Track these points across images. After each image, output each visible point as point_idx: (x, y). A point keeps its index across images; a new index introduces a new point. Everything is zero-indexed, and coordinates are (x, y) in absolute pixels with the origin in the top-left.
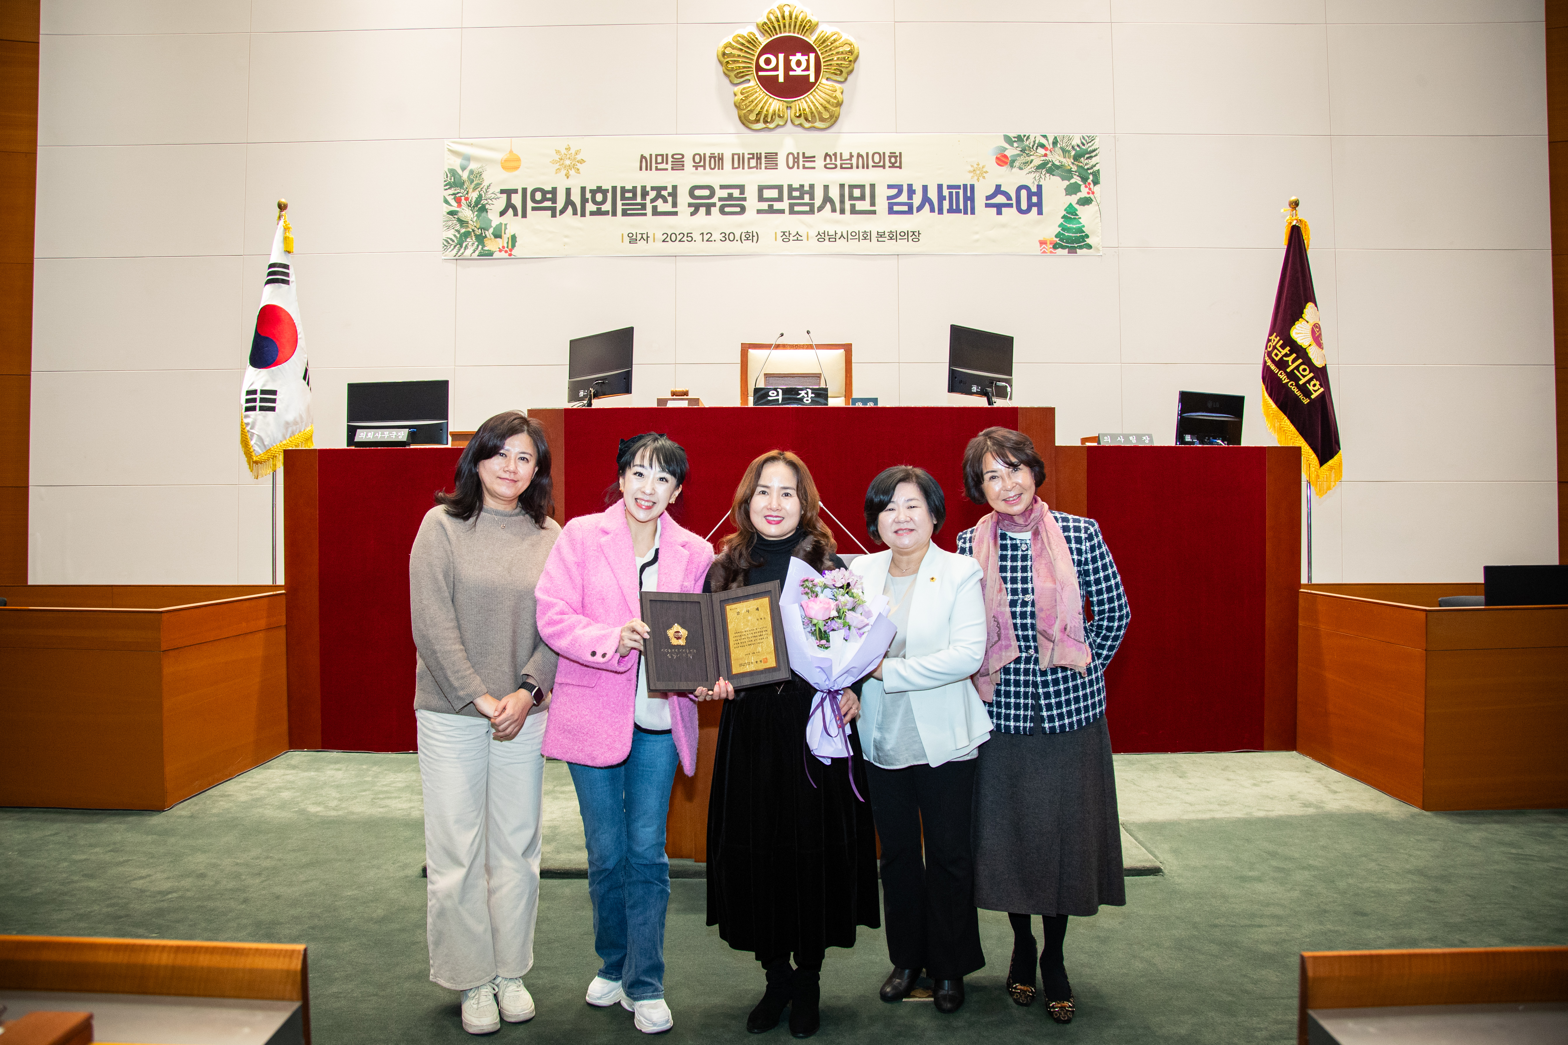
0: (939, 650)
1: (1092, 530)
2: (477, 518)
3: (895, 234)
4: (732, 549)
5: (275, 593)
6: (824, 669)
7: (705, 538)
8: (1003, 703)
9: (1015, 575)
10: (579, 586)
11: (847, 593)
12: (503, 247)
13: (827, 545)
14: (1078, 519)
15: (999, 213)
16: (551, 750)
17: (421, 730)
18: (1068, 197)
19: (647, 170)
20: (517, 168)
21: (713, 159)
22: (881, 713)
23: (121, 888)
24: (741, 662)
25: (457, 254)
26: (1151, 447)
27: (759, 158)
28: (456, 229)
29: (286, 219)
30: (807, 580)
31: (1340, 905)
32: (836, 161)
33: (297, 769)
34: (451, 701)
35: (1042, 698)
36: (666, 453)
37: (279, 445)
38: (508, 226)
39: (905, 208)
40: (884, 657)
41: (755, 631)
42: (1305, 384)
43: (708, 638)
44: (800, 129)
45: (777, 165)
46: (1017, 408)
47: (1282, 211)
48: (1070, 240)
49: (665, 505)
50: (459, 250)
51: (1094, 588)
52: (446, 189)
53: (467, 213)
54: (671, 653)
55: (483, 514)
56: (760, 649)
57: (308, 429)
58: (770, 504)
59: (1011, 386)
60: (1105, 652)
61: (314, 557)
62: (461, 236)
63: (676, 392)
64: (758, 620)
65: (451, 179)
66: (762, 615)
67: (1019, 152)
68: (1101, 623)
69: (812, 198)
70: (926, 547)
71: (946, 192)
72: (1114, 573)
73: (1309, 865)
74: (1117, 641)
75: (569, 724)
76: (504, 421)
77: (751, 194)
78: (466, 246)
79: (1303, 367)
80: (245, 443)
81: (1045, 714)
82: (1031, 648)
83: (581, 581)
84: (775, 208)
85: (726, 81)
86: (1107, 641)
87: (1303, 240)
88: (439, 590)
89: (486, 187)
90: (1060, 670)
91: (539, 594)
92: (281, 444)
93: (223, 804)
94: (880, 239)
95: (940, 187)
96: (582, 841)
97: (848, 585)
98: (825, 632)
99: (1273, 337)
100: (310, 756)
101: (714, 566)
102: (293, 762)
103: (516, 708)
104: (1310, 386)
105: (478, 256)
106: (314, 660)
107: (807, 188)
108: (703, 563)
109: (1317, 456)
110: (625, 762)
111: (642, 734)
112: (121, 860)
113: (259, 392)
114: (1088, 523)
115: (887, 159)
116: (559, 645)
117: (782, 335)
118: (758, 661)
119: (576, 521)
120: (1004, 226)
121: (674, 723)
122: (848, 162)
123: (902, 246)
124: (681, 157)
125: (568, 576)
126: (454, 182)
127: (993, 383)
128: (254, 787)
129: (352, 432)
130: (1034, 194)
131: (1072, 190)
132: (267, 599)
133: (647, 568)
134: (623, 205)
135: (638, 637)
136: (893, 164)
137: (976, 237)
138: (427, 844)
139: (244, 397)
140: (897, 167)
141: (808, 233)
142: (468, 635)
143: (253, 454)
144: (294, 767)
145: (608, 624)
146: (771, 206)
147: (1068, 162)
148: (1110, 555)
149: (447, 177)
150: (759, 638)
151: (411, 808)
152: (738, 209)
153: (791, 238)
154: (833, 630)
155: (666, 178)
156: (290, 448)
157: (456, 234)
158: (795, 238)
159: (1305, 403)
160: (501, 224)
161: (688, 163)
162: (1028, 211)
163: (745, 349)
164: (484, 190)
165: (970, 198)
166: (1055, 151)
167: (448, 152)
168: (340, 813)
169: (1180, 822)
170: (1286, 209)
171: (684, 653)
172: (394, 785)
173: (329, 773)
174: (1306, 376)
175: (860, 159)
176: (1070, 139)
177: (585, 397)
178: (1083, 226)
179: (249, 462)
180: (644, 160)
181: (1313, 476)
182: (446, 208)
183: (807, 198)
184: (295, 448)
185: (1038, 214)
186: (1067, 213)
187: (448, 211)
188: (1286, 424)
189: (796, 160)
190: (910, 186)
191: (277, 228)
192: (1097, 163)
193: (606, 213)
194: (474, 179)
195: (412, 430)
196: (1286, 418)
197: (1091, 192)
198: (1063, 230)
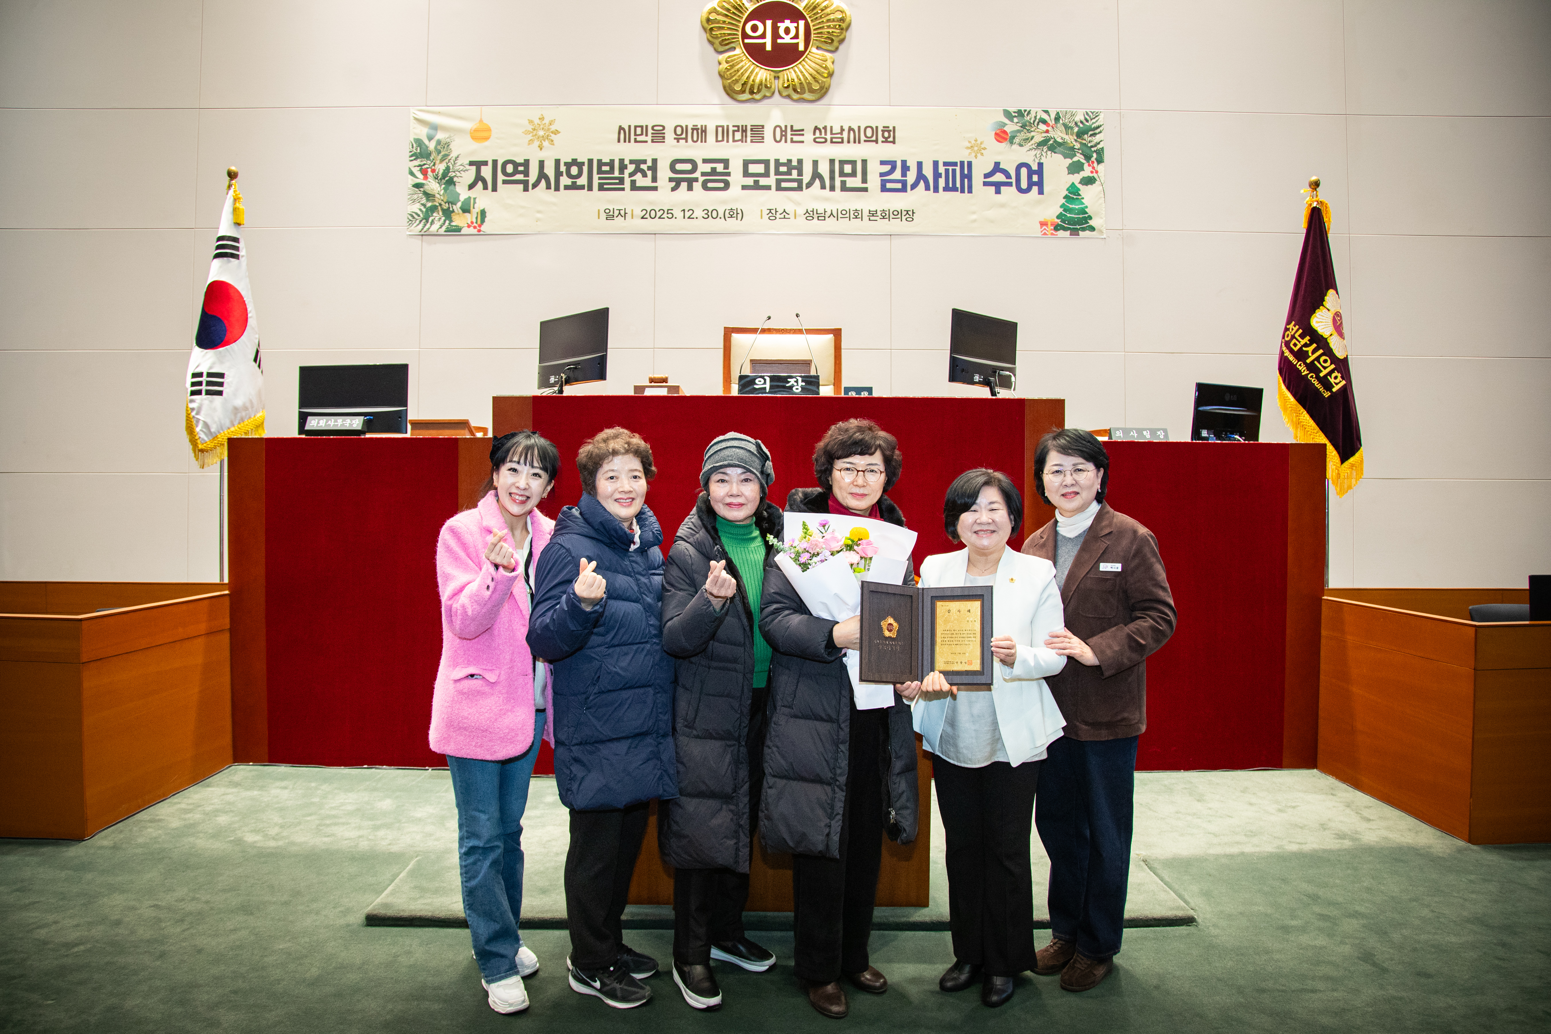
3: (887, 213)
5: (219, 593)
12: (472, 223)
15: (998, 192)
18: (1071, 176)
19: (625, 141)
20: (487, 138)
21: (695, 132)
23: (22, 939)
25: (422, 229)
26: (1167, 443)
27: (744, 131)
28: (422, 202)
29: (237, 189)
31: (1399, 963)
32: (826, 134)
33: (240, 787)
37: (226, 433)
38: (477, 201)
39: (899, 186)
42: (1326, 376)
44: (788, 101)
45: (763, 138)
46: (1024, 400)
47: (1302, 191)
48: (1072, 222)
50: (425, 225)
52: (411, 161)
53: (433, 186)
57: (258, 415)
59: (1015, 375)
61: (259, 554)
62: (427, 210)
63: (655, 378)
65: (416, 150)
67: (1019, 128)
69: (800, 173)
71: (942, 169)
73: (1356, 912)
77: (736, 168)
78: (433, 221)
79: (1323, 358)
80: (190, 430)
84: (761, 184)
85: (710, 49)
87: (1324, 223)
89: (454, 158)
92: (229, 431)
93: (152, 832)
94: (872, 218)
95: (936, 164)
99: (1291, 326)
100: (256, 770)
102: (236, 778)
104: (1331, 378)
105: (445, 231)
106: (260, 667)
107: (795, 163)
109: (1339, 453)
112: (27, 901)
113: (205, 375)
115: (880, 133)
117: (769, 318)
120: (1002, 206)
122: (839, 136)
123: (895, 226)
124: (661, 128)
126: (421, 153)
127: (995, 372)
128: (188, 810)
129: (303, 418)
130: (1035, 172)
131: (1075, 168)
134: (600, 179)
136: (886, 138)
137: (974, 217)
139: (189, 380)
140: (890, 142)
141: (795, 210)
143: (199, 441)
144: (236, 785)
146: (756, 182)
147: (1070, 139)
149: (413, 148)
151: (360, 837)
152: (722, 185)
153: (778, 216)
155: (646, 151)
156: (238, 436)
157: (422, 208)
158: (782, 216)
159: (1326, 396)
160: (470, 198)
161: (669, 136)
162: (1028, 190)
163: (728, 332)
164: (452, 161)
165: (967, 176)
166: (1056, 127)
167: (415, 121)
168: (280, 843)
170: (1306, 190)
172: (343, 808)
173: (274, 792)
174: (1327, 367)
175: (852, 133)
176: (1073, 115)
177: (556, 383)
178: (1087, 207)
179: (194, 451)
180: (622, 132)
181: (1334, 474)
182: (412, 181)
183: (795, 174)
184: (243, 436)
185: (1039, 194)
186: (1069, 193)
187: (414, 183)
188: (1305, 418)
189: (784, 133)
190: (904, 162)
191: (227, 198)
192: (1101, 141)
193: (582, 187)
194: (442, 150)
195: (367, 417)
196: (1305, 412)
197: (1094, 171)
198: (1065, 210)
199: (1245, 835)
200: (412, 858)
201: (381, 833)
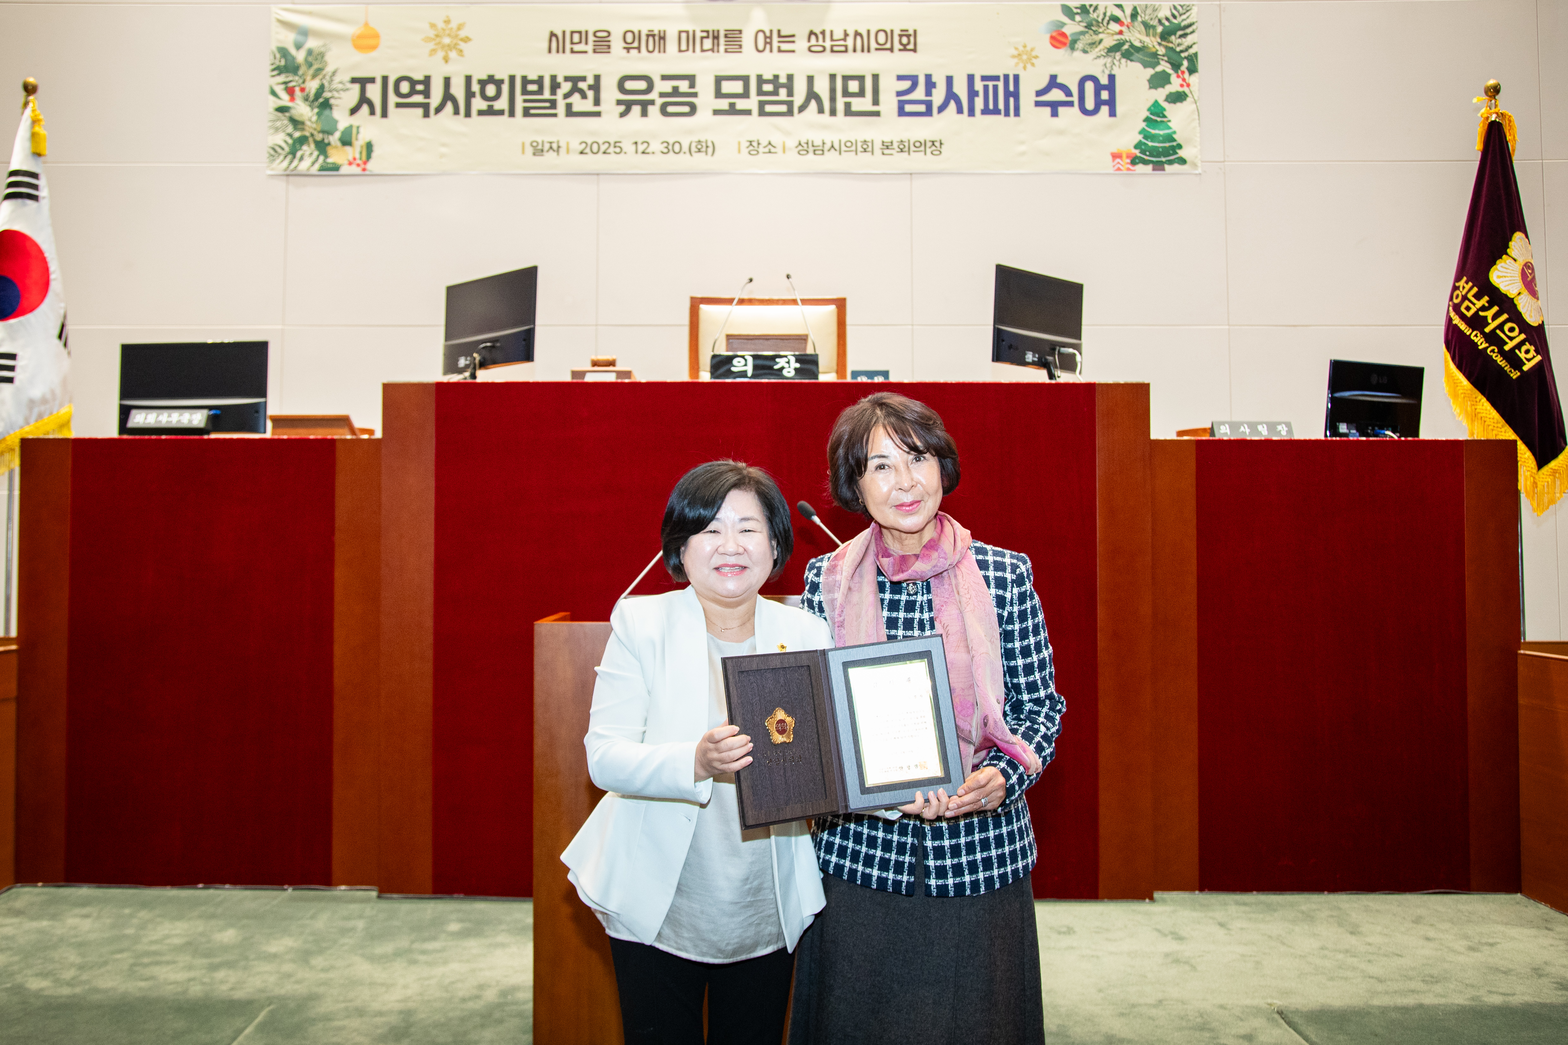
3: (906, 144)
12: (355, 159)
15: (1055, 114)
18: (1153, 91)
19: (558, 51)
20: (374, 47)
21: (651, 39)
25: (288, 167)
26: (1291, 440)
27: (716, 37)
28: (288, 131)
29: (36, 108)
32: (824, 41)
33: (22, 916)
38: (361, 130)
39: (922, 108)
42: (1512, 350)
45: (740, 46)
46: (1092, 383)
47: (1475, 100)
48: (1154, 152)
50: (291, 162)
52: (273, 76)
53: (303, 110)
57: (64, 410)
59: (1080, 353)
61: (60, 596)
62: (294, 141)
63: (598, 361)
65: (280, 62)
67: (1083, 29)
69: (790, 93)
71: (979, 86)
77: (705, 87)
78: (302, 156)
79: (1509, 325)
84: (738, 107)
87: (1507, 142)
89: (330, 74)
94: (886, 152)
95: (971, 78)
99: (1461, 283)
100: (46, 893)
102: (18, 904)
104: (1520, 352)
105: (320, 170)
106: (56, 750)
107: (783, 80)
109: (1534, 454)
115: (896, 39)
117: (751, 280)
120: (1061, 132)
122: (842, 43)
123: (917, 161)
124: (606, 34)
126: (285, 66)
127: (1054, 349)
129: (125, 412)
130: (1105, 87)
131: (1159, 81)
134: (524, 101)
136: (905, 46)
137: (1022, 148)
140: (910, 50)
141: (784, 142)
144: (18, 913)
146: (732, 105)
147: (1152, 42)
149: (275, 58)
151: (190, 980)
152: (686, 109)
153: (761, 149)
155: (586, 65)
156: (33, 437)
157: (288, 139)
158: (766, 150)
159: (1514, 377)
160: (351, 127)
161: (617, 44)
162: (1096, 111)
163: (695, 304)
164: (328, 78)
165: (1014, 94)
166: (1133, 27)
167: (278, 24)
168: (78, 990)
170: (1481, 98)
172: (167, 941)
173: (71, 921)
174: (1514, 338)
175: (859, 39)
176: (1155, 10)
177: (466, 367)
178: (1175, 132)
180: (554, 39)
181: (1528, 483)
182: (273, 103)
183: (783, 94)
184: (42, 437)
185: (1110, 116)
186: (1151, 114)
187: (277, 106)
188: (1484, 408)
189: (768, 40)
190: (928, 77)
191: (20, 120)
192: (1194, 44)
193: (501, 113)
194: (314, 62)
195: (212, 412)
196: (1484, 400)
197: (1185, 84)
198: (1146, 137)
199: (1423, 981)
200: (262, 1008)
201: (220, 974)
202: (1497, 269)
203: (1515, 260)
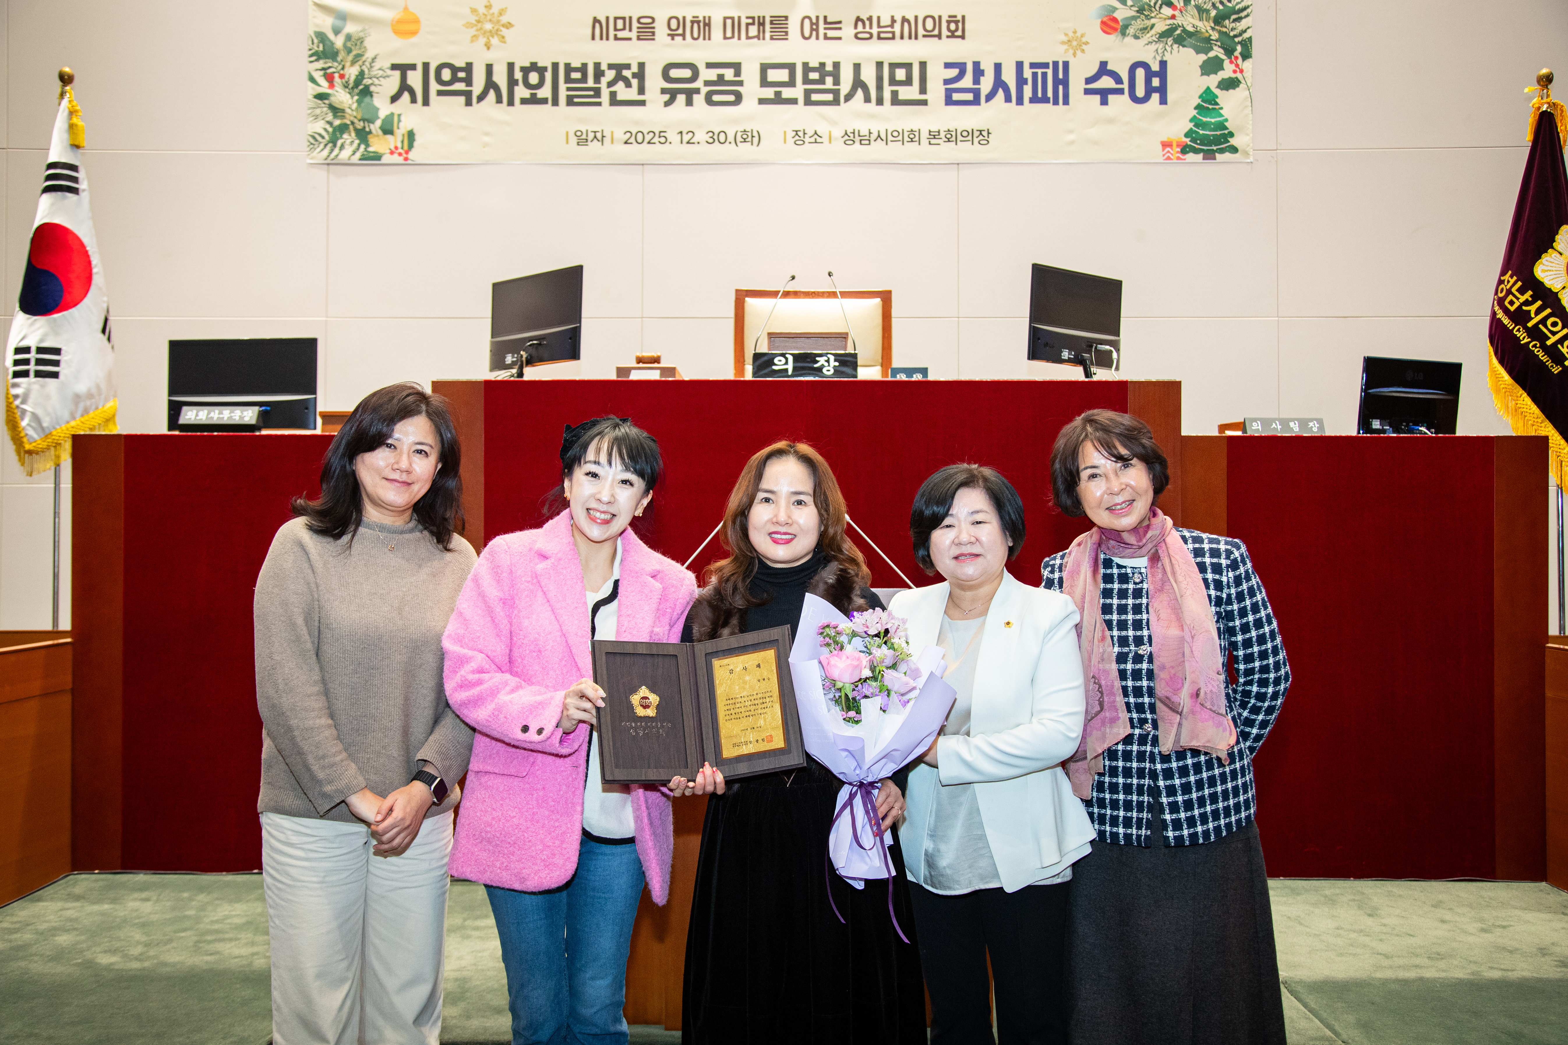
0: (1018, 725)
1: (1237, 554)
2: (353, 536)
3: (954, 134)
4: (723, 581)
5: (56, 642)
6: (853, 753)
7: (683, 565)
8: (1107, 801)
9: (1123, 617)
10: (505, 632)
11: (885, 643)
12: (396, 148)
13: (857, 575)
14: (1215, 539)
15: (1104, 102)
16: (462, 867)
17: (268, 842)
18: (1205, 77)
19: (601, 38)
20: (414, 33)
21: (696, 25)
22: (933, 813)
24: (735, 741)
25: (329, 156)
26: (1321, 436)
27: (762, 24)
28: (328, 119)
29: (73, 98)
30: (828, 626)
32: (871, 27)
33: (83, 900)
34: (312, 799)
35: (1164, 794)
36: (631, 446)
37: (64, 428)
38: (402, 118)
39: (969, 97)
40: (939, 734)
41: (755, 697)
42: (1555, 344)
43: (688, 707)
45: (786, 33)
46: (1127, 382)
47: (1526, 90)
48: (1206, 141)
49: (628, 519)
50: (332, 151)
51: (1240, 638)
52: (311, 62)
53: (342, 97)
54: (635, 728)
55: (362, 530)
56: (761, 722)
57: (109, 405)
58: (776, 516)
59: (1118, 351)
60: (1255, 731)
61: (116, 590)
62: (335, 130)
63: (644, 357)
64: (759, 681)
65: (318, 47)
66: (765, 674)
67: (1134, 14)
68: (1248, 688)
69: (837, 82)
70: (999, 579)
71: (1028, 73)
72: (1268, 616)
74: (1272, 715)
75: (489, 829)
76: (393, 398)
77: (751, 75)
78: (342, 145)
79: (1552, 319)
80: (12, 424)
81: (1168, 817)
82: (1147, 723)
83: (509, 625)
84: (784, 96)
86: (1258, 714)
87: (1558, 133)
88: (298, 639)
89: (370, 60)
90: (1189, 755)
91: (447, 644)
92: (68, 426)
94: (933, 141)
95: (1020, 65)
96: (503, 1000)
97: (887, 631)
98: (854, 699)
99: (1506, 277)
100: (103, 880)
101: (698, 604)
102: (78, 890)
103: (408, 810)
104: (1563, 347)
105: (360, 159)
106: (113, 739)
107: (829, 68)
108: (681, 601)
110: (568, 885)
111: (593, 844)
113: (33, 350)
114: (1231, 545)
115: (944, 25)
116: (475, 716)
117: (793, 278)
118: (760, 739)
119: (502, 541)
120: (1110, 121)
121: (639, 827)
122: (889, 29)
123: (965, 151)
124: (650, 21)
125: (490, 619)
126: (324, 51)
127: (1092, 346)
128: (14, 929)
129: (175, 409)
130: (1156, 74)
131: (1211, 67)
132: (43, 651)
133: (602, 608)
134: (568, 89)
135: (588, 705)
136: (953, 32)
137: (1071, 137)
138: (273, 1010)
139: (10, 357)
140: (958, 37)
141: (830, 132)
142: (340, 705)
143: (25, 440)
144: (78, 898)
145: (547, 687)
146: (778, 94)
147: (1205, 27)
148: (1263, 590)
149: (313, 44)
150: (760, 706)
151: (253, 954)
152: (731, 98)
153: (807, 140)
154: (866, 697)
155: (630, 52)
156: (82, 433)
157: (328, 127)
158: (813, 140)
159: (1555, 372)
160: (392, 114)
161: (661, 31)
162: (1146, 99)
163: (741, 296)
164: (367, 64)
165: (1063, 82)
166: (1186, 11)
167: (315, 8)
168: (146, 964)
169: (1373, 982)
170: (1532, 88)
171: (653, 727)
172: (228, 921)
173: (132, 905)
174: (1557, 333)
175: (906, 25)
177: (513, 364)
178: (1226, 120)
179: (18, 452)
180: (597, 25)
182: (312, 89)
183: (829, 82)
184: (88, 433)
185: (1161, 104)
186: (1203, 101)
187: (315, 93)
188: (1524, 403)
189: (814, 27)
190: (976, 64)
191: (58, 110)
192: (1249, 28)
193: (544, 101)
194: (353, 48)
195: (263, 408)
196: (1525, 394)
197: (1238, 70)
198: (1196, 125)
199: (1429, 958)
202: (1542, 263)
203: (1561, 254)
